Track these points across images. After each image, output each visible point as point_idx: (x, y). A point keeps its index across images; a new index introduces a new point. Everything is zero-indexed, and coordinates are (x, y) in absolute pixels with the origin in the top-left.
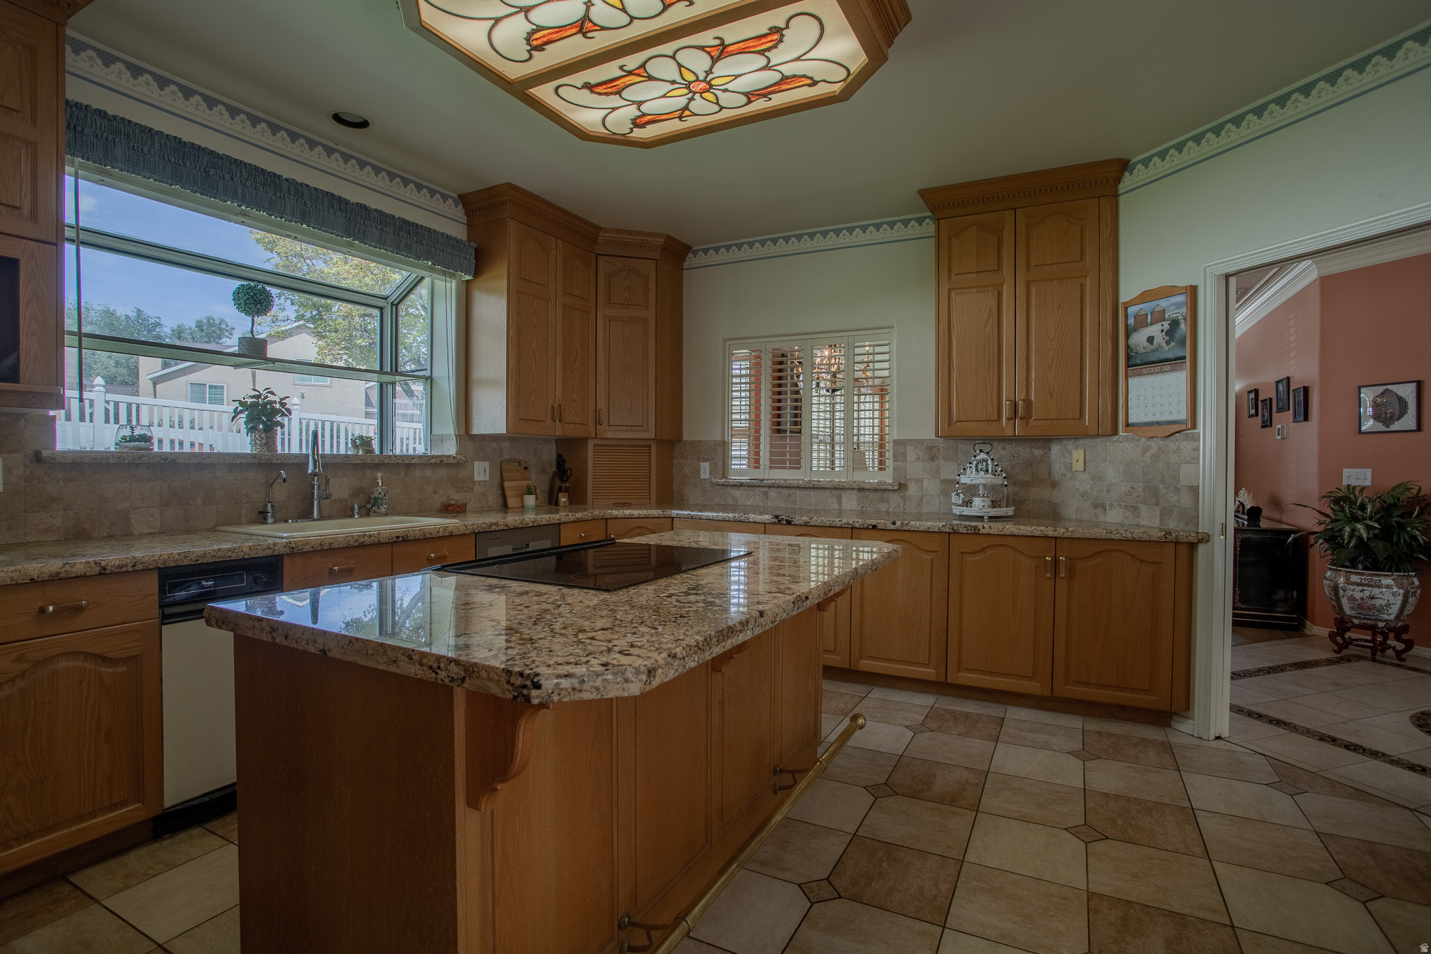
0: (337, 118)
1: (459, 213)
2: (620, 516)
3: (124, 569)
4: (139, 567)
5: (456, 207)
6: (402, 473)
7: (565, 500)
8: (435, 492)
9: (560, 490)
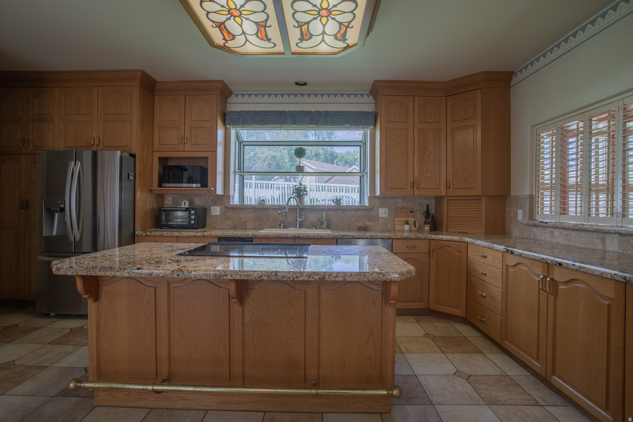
0: (297, 84)
1: (371, 99)
2: (436, 239)
3: (209, 236)
4: (212, 236)
5: (369, 97)
6: (341, 213)
7: (428, 228)
8: (357, 221)
9: (425, 223)
